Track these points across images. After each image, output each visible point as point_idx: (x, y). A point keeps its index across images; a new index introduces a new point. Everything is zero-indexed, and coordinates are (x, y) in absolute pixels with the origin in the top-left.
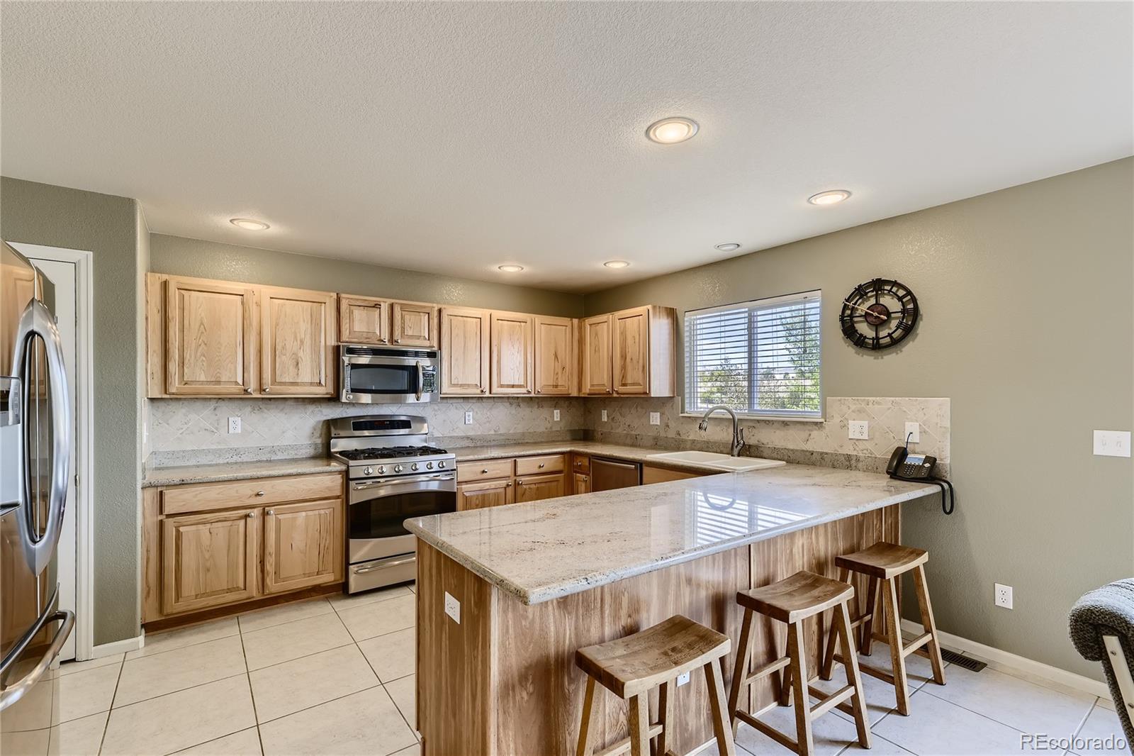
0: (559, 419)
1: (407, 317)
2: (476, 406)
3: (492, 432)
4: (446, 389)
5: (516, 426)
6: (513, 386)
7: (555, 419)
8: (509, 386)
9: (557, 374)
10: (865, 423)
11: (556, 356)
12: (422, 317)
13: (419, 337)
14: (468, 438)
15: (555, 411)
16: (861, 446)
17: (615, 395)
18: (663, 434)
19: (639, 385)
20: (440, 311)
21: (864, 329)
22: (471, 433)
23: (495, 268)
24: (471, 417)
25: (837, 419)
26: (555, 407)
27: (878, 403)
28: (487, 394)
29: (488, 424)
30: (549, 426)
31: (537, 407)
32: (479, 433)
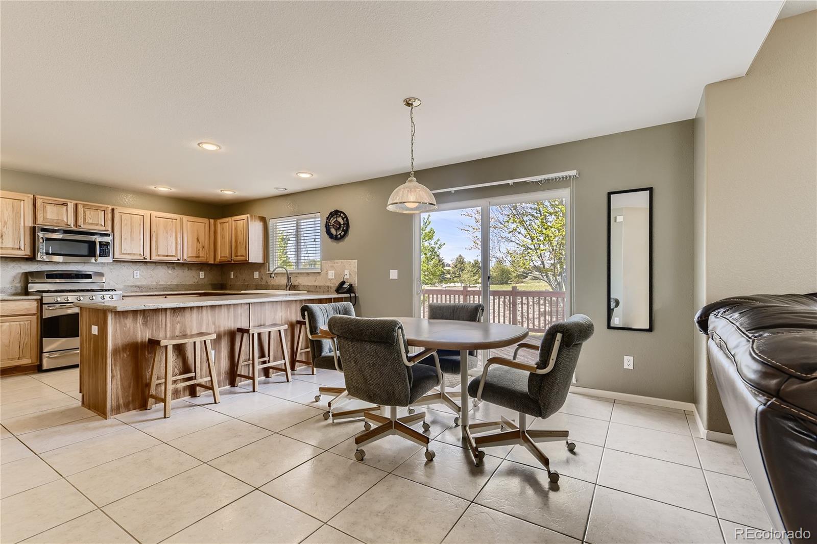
0: (203, 277)
1: (88, 212)
2: (143, 268)
3: (155, 283)
4: (118, 256)
5: (172, 280)
6: (167, 256)
7: (201, 277)
8: (163, 256)
9: (199, 250)
10: (333, 272)
11: (198, 240)
12: (100, 213)
13: (97, 225)
14: (136, 286)
15: (200, 273)
16: (332, 281)
17: (233, 262)
18: (260, 283)
19: (243, 256)
20: (113, 210)
21: (333, 231)
22: (138, 284)
23: (152, 188)
24: (138, 274)
25: (325, 270)
26: (201, 271)
27: (337, 263)
28: (148, 260)
29: (151, 279)
30: (196, 281)
31: (187, 269)
32: (144, 284)
